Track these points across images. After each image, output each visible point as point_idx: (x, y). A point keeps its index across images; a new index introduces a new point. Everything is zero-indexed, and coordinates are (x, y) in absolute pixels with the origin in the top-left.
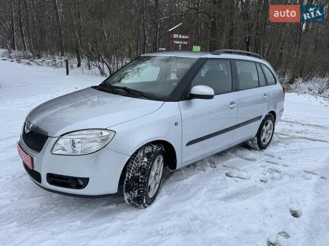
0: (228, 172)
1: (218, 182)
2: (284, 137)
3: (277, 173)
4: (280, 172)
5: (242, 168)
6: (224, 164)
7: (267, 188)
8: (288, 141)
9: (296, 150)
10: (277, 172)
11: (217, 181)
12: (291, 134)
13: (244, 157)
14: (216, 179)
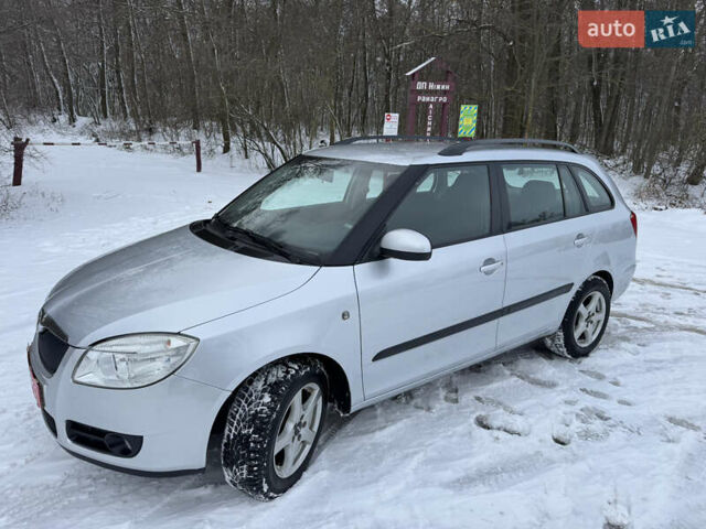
0: (483, 413)
1: (455, 439)
2: (640, 324)
3: (599, 421)
4: (606, 419)
5: (517, 407)
6: (480, 394)
7: (566, 459)
8: (650, 335)
9: (661, 361)
10: (601, 418)
11: (450, 437)
12: (661, 319)
13: (532, 376)
14: (450, 433)
